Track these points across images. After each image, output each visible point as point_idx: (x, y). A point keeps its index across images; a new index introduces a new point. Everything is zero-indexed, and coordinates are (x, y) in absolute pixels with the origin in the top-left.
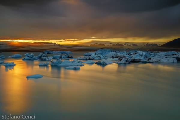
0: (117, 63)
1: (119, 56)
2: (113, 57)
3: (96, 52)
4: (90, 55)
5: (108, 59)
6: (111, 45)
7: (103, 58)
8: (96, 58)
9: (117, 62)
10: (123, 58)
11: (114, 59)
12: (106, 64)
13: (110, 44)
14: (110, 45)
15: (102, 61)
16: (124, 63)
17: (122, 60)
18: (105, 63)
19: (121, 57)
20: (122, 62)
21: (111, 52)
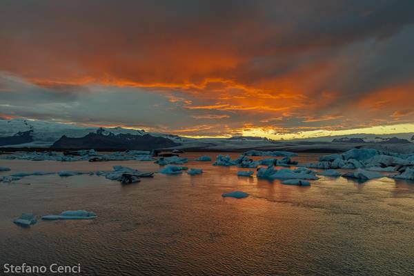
0: (393, 178)
1: (397, 164)
2: (383, 166)
3: (344, 154)
4: (332, 161)
5: (371, 169)
6: (379, 140)
7: (361, 166)
8: (345, 166)
9: (393, 175)
10: (408, 169)
11: (386, 169)
12: (367, 179)
13: (377, 138)
14: (376, 140)
15: (356, 173)
16: (411, 179)
17: (404, 171)
18: (364, 176)
19: (402, 166)
20: (403, 175)
21: (379, 154)
